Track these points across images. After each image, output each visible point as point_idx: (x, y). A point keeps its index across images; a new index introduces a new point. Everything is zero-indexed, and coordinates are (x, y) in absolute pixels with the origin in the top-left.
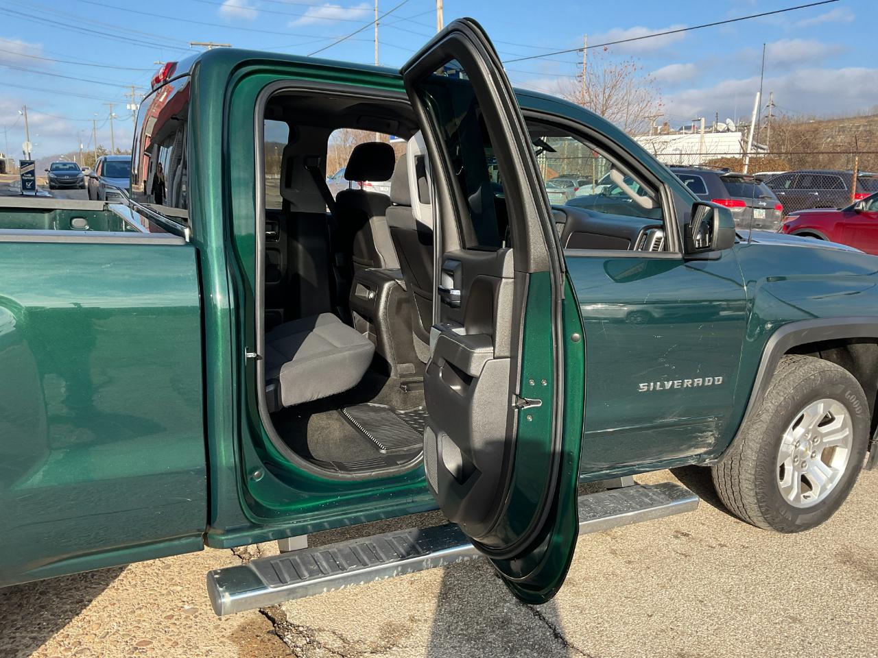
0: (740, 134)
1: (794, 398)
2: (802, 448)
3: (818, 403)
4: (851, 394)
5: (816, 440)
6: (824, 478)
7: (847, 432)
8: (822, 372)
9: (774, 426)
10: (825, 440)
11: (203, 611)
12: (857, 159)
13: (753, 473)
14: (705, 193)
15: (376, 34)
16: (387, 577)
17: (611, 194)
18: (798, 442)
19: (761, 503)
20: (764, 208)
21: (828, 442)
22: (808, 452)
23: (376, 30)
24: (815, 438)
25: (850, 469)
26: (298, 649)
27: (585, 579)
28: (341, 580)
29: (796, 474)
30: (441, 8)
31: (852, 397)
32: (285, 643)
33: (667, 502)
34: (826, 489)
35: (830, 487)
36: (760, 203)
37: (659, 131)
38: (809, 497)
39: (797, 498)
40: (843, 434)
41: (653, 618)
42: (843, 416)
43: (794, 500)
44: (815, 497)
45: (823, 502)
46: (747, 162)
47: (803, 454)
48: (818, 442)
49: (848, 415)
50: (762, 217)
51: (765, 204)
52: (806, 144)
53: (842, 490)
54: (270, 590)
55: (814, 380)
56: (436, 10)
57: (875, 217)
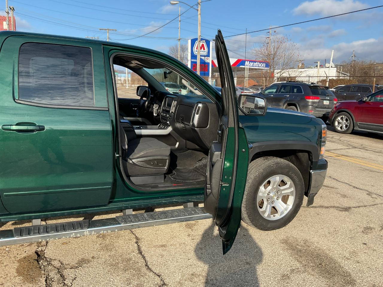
0: (336, 68)
1: (262, 173)
2: (271, 195)
3: (276, 177)
4: (292, 174)
5: (278, 192)
6: (283, 208)
7: (293, 189)
8: (277, 163)
9: (253, 185)
10: (283, 192)
11: (12, 251)
12: (375, 79)
13: (245, 204)
14: (302, 93)
15: (179, 26)
16: (68, 237)
17: (264, 93)
18: (270, 192)
19: (250, 217)
20: (328, 100)
21: (284, 193)
22: (275, 197)
23: (179, 23)
24: (278, 191)
25: (295, 205)
26: (42, 266)
27: (171, 245)
28: (47, 237)
29: (269, 206)
30: (200, 14)
31: (292, 175)
32: (39, 264)
33: (202, 213)
34: (284, 213)
35: (286, 213)
36: (327, 98)
37: (300, 67)
38: (275, 216)
39: (269, 216)
40: (291, 190)
41: (189, 261)
42: (290, 182)
43: (267, 217)
44: (278, 217)
45: (282, 218)
46: (328, 81)
47: (272, 197)
48: (279, 193)
49: (292, 182)
50: (327, 104)
51: (329, 98)
52: (366, 73)
53: (291, 214)
54: (16, 238)
55: (272, 166)
56: (198, 15)
57: (372, 104)
